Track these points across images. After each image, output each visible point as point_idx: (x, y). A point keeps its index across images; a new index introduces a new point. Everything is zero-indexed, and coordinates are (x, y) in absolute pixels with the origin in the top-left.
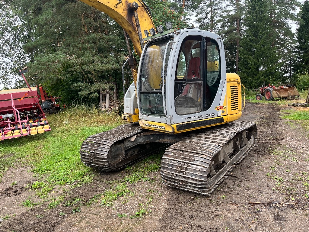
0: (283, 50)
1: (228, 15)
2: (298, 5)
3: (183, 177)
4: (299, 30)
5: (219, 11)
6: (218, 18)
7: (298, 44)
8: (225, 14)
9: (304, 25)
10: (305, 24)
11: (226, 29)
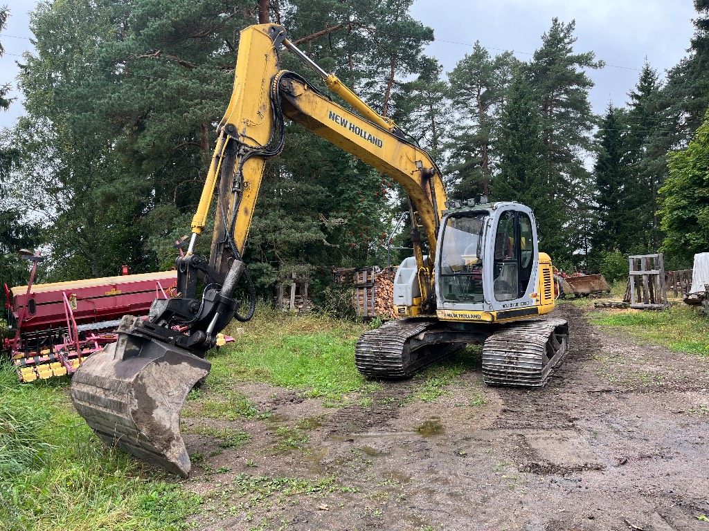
0: (569, 203)
1: (464, 135)
2: (595, 122)
3: (513, 368)
4: (597, 168)
5: (448, 128)
6: (446, 140)
7: (597, 193)
8: (460, 133)
9: (607, 159)
10: (609, 156)
11: (463, 161)
